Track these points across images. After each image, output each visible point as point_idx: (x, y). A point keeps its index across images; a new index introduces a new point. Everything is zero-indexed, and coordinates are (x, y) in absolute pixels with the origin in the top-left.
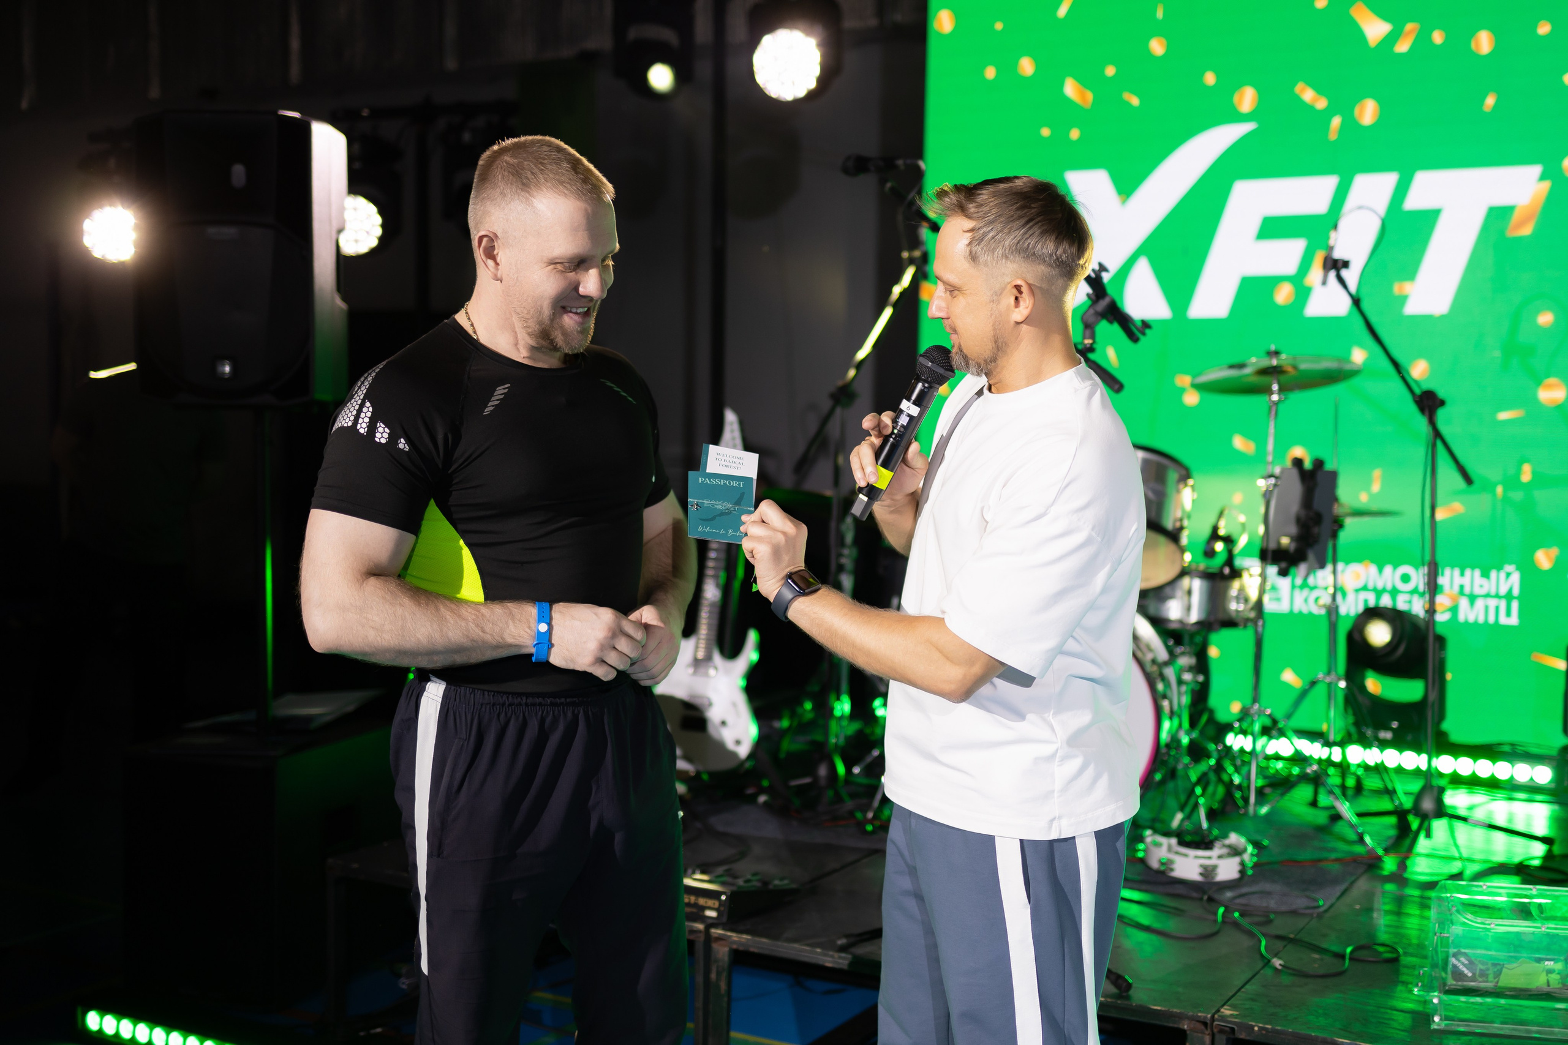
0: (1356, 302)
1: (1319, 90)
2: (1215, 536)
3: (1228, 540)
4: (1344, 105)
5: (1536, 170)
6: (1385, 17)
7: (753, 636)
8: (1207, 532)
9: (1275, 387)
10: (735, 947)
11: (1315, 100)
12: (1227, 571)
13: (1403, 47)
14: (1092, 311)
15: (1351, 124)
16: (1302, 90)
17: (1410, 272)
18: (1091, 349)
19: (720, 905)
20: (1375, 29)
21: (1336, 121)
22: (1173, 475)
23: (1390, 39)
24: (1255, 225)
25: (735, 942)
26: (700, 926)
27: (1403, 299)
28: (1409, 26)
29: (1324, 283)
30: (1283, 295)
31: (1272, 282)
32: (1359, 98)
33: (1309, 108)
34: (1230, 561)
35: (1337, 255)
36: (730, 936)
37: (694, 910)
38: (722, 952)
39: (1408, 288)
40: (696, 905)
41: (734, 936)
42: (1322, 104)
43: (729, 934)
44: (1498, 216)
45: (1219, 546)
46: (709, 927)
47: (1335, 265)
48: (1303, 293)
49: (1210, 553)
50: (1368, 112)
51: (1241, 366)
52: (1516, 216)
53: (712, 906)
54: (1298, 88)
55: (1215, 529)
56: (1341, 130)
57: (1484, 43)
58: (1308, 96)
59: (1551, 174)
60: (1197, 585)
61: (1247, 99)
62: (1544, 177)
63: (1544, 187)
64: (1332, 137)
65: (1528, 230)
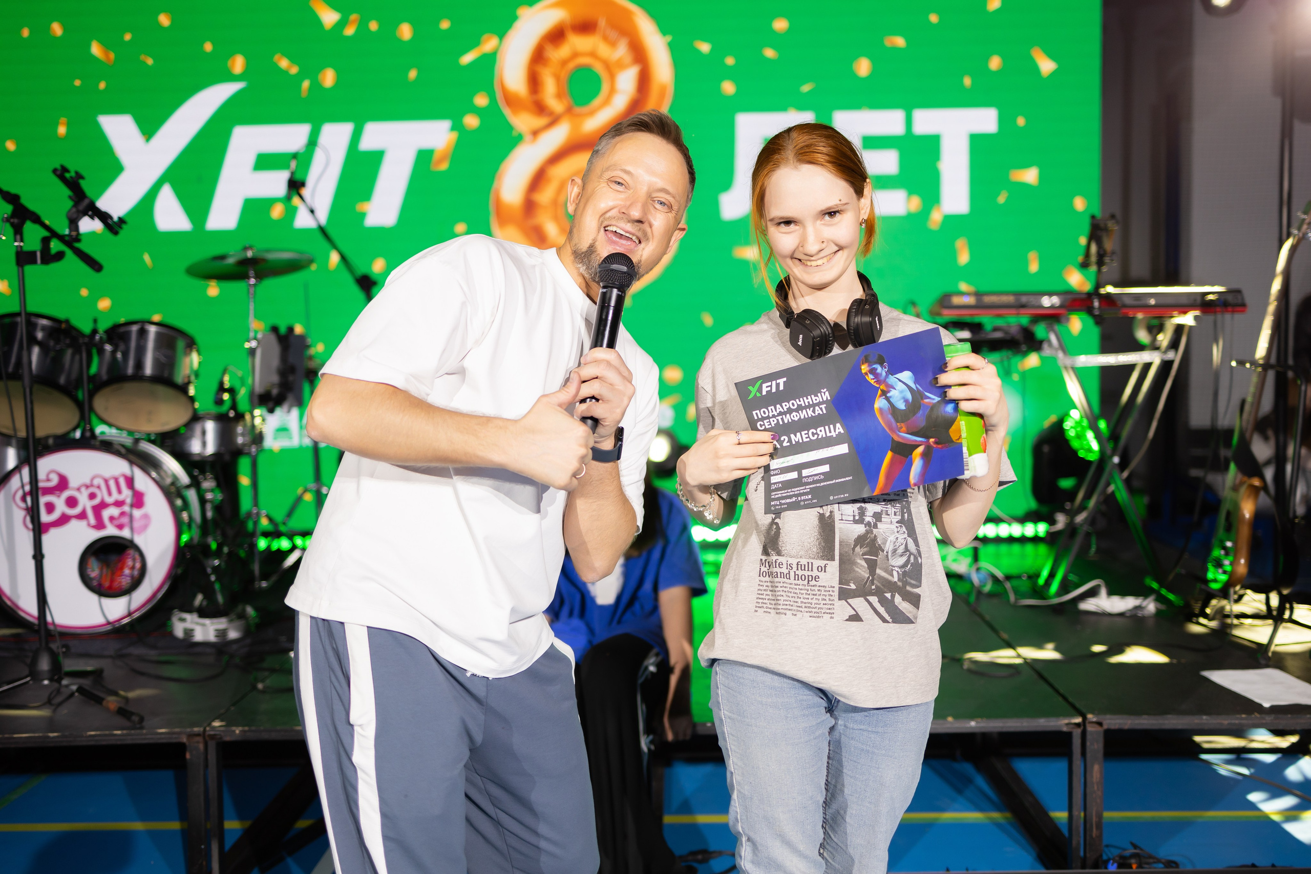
1: (293, 60)
2: (221, 389)
3: (231, 391)
4: (311, 71)
5: (447, 124)
6: (335, 9)
8: (214, 386)
9: (252, 273)
11: (290, 67)
12: (232, 414)
13: (350, 31)
14: (74, 210)
15: (317, 86)
16: (279, 59)
17: (367, 195)
18: (77, 240)
20: (329, 17)
21: (306, 84)
22: (181, 344)
23: (341, 25)
24: (251, 159)
27: (363, 215)
28: (353, 17)
30: (277, 212)
31: (266, 204)
32: (321, 68)
33: (285, 72)
34: (234, 406)
35: (297, 177)
39: (367, 206)
42: (294, 70)
44: (424, 157)
45: (226, 396)
47: (296, 185)
48: (292, 211)
49: (219, 402)
50: (329, 78)
51: (222, 258)
52: (436, 156)
54: (276, 57)
55: (221, 384)
56: (310, 88)
57: (406, 31)
58: (284, 63)
59: (457, 126)
60: (210, 426)
61: (238, 64)
62: (453, 129)
63: (454, 136)
64: (304, 94)
65: (444, 167)
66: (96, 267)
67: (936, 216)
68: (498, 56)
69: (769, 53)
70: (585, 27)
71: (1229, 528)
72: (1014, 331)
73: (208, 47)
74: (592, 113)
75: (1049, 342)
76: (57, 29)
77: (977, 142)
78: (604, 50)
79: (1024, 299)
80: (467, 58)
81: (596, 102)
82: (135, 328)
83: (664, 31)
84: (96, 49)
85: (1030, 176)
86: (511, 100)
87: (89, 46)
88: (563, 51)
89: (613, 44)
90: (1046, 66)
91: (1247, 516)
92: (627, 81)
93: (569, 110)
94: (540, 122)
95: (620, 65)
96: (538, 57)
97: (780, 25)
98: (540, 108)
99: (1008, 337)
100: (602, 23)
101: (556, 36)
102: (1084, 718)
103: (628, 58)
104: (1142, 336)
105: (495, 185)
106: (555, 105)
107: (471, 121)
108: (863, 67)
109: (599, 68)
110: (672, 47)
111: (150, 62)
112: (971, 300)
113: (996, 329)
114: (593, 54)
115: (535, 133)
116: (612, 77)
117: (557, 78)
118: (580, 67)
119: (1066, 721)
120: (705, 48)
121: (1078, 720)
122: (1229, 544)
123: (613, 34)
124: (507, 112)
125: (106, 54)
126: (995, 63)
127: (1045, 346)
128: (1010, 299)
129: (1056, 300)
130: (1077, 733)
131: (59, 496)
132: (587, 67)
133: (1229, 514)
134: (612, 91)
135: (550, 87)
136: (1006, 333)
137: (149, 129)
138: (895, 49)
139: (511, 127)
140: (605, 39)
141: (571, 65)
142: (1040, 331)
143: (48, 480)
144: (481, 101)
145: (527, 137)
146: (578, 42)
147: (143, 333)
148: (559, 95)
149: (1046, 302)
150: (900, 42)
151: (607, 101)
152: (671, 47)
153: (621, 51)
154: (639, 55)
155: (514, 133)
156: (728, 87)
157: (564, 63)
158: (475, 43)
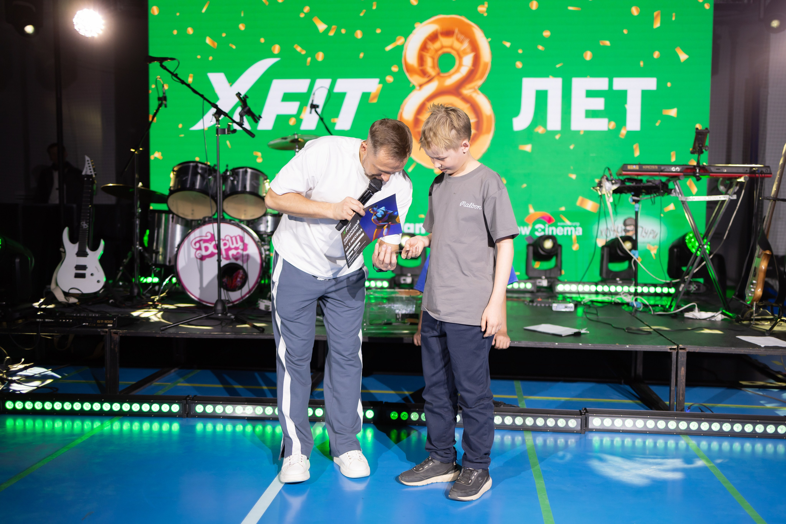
0: (322, 119)
1: (303, 48)
4: (312, 53)
5: (377, 80)
6: (325, 23)
7: (102, 243)
9: (297, 146)
10: (121, 335)
11: (301, 51)
13: (331, 34)
14: (242, 111)
15: (314, 59)
16: (297, 47)
17: (337, 115)
18: (243, 124)
19: (113, 322)
20: (322, 27)
21: (309, 59)
22: (261, 178)
23: (327, 31)
24: (281, 96)
25: (121, 333)
26: (107, 330)
27: (334, 124)
28: (333, 27)
29: (311, 113)
30: (292, 122)
31: (289, 117)
32: (317, 51)
33: (299, 53)
35: (315, 103)
36: (119, 332)
37: (103, 325)
38: (116, 337)
39: (336, 120)
40: (103, 323)
41: (120, 331)
42: (304, 53)
43: (118, 331)
44: (365, 96)
46: (110, 330)
47: (314, 107)
48: (299, 121)
50: (320, 56)
51: (285, 138)
52: (371, 96)
53: (110, 322)
54: (295, 46)
56: (311, 62)
57: (359, 34)
58: (299, 49)
59: (382, 81)
60: (269, 218)
61: (277, 49)
62: (380, 83)
63: (381, 86)
64: (308, 65)
65: (375, 101)
66: (253, 136)
67: (623, 132)
68: (405, 47)
69: (540, 48)
70: (448, 33)
71: (755, 275)
72: (657, 183)
73: (262, 40)
74: (450, 76)
75: (675, 189)
76: (190, 31)
77: (645, 94)
78: (457, 45)
79: (663, 168)
80: (389, 48)
81: (452, 71)
82: (241, 170)
83: (487, 35)
84: (208, 41)
85: (673, 112)
86: (410, 69)
87: (205, 40)
88: (437, 45)
89: (462, 42)
90: (683, 57)
91: (764, 268)
92: (468, 60)
93: (438, 74)
94: (424, 80)
95: (465, 53)
96: (424, 48)
97: (546, 34)
98: (424, 73)
99: (654, 185)
100: (456, 31)
101: (433, 38)
102: (678, 346)
103: (469, 50)
104: (722, 188)
105: (400, 110)
106: (431, 72)
107: (389, 79)
108: (588, 56)
109: (454, 53)
110: (491, 45)
111: (234, 47)
112: (637, 168)
113: (648, 181)
114: (452, 47)
115: (421, 86)
116: (460, 58)
117: (433, 58)
118: (444, 53)
119: (670, 347)
120: (508, 44)
121: (675, 347)
122: (754, 282)
123: (461, 37)
124: (407, 75)
125: (213, 44)
126: (656, 54)
127: (673, 191)
128: (656, 167)
129: (678, 169)
130: (674, 352)
131: (211, 244)
132: (449, 53)
133: (755, 268)
134: (460, 65)
135: (429, 62)
136: (653, 183)
137: (232, 80)
138: (605, 47)
139: (409, 82)
140: (458, 39)
141: (440, 52)
142: (671, 185)
143: (206, 236)
144: (395, 69)
145: (418, 88)
146: (444, 41)
147: (246, 172)
148: (433, 67)
149: (673, 169)
150: (608, 43)
151: (457, 71)
152: (490, 43)
153: (466, 45)
154: (475, 48)
155: (411, 85)
156: (519, 65)
157: (437, 51)
158: (393, 41)
